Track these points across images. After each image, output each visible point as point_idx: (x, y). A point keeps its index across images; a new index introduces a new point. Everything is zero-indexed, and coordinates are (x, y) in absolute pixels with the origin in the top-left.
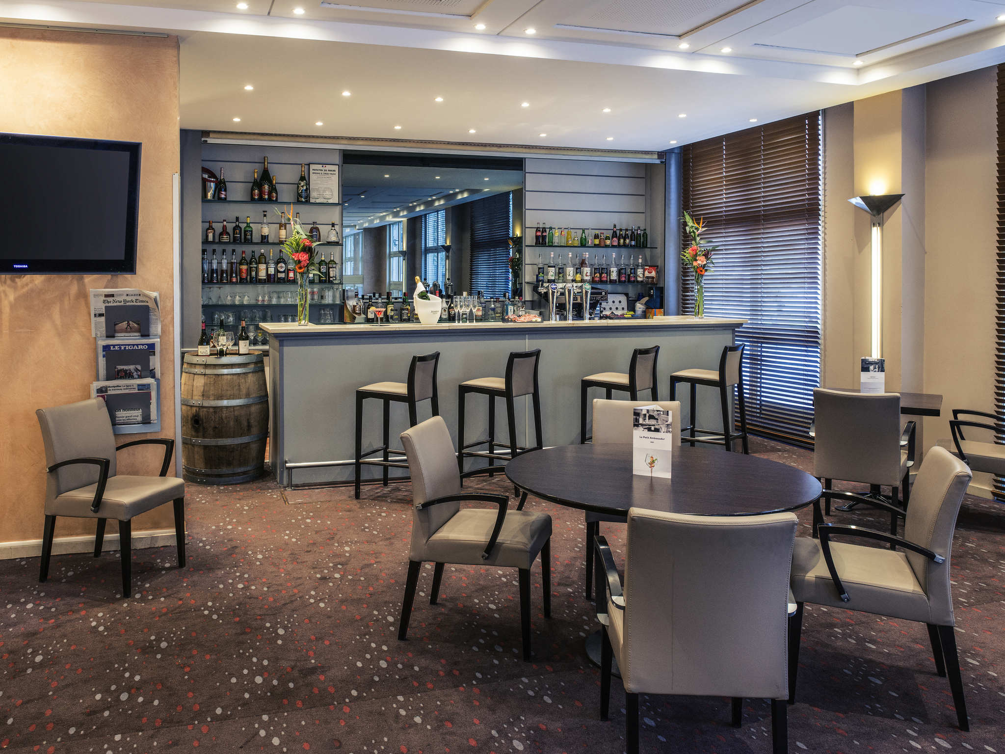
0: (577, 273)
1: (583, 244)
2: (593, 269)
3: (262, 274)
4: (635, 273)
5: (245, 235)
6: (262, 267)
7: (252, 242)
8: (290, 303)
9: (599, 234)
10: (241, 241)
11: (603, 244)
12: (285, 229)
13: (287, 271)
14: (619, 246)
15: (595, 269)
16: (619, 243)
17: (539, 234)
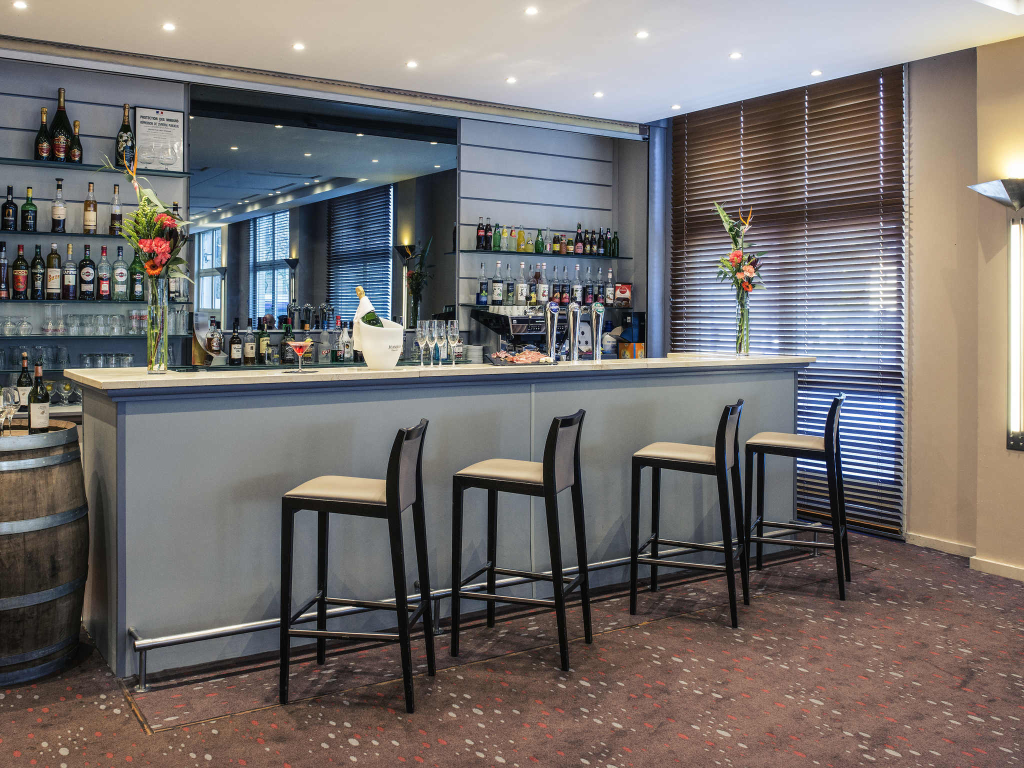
0: (531, 291)
1: (539, 251)
2: (552, 287)
3: (54, 286)
4: (604, 293)
5: (24, 218)
6: (55, 273)
7: (35, 230)
8: (102, 334)
9: (560, 237)
10: (15, 229)
11: (564, 251)
12: (95, 210)
13: (98, 280)
14: (584, 254)
15: (554, 286)
16: (584, 250)
17: (482, 233)
